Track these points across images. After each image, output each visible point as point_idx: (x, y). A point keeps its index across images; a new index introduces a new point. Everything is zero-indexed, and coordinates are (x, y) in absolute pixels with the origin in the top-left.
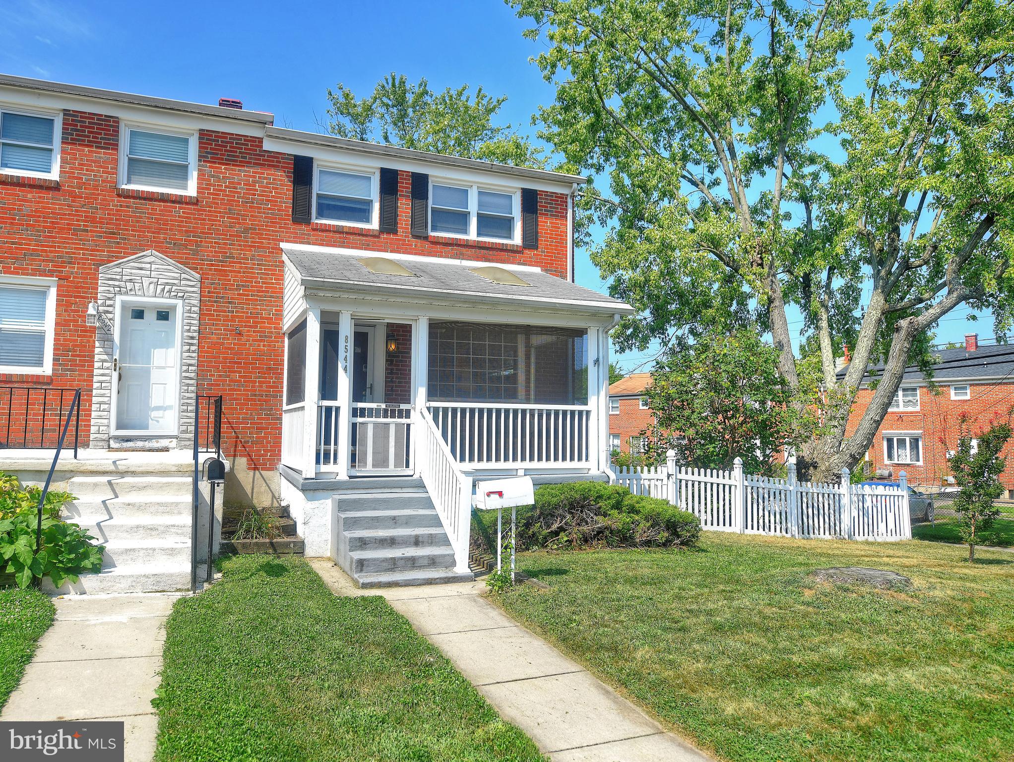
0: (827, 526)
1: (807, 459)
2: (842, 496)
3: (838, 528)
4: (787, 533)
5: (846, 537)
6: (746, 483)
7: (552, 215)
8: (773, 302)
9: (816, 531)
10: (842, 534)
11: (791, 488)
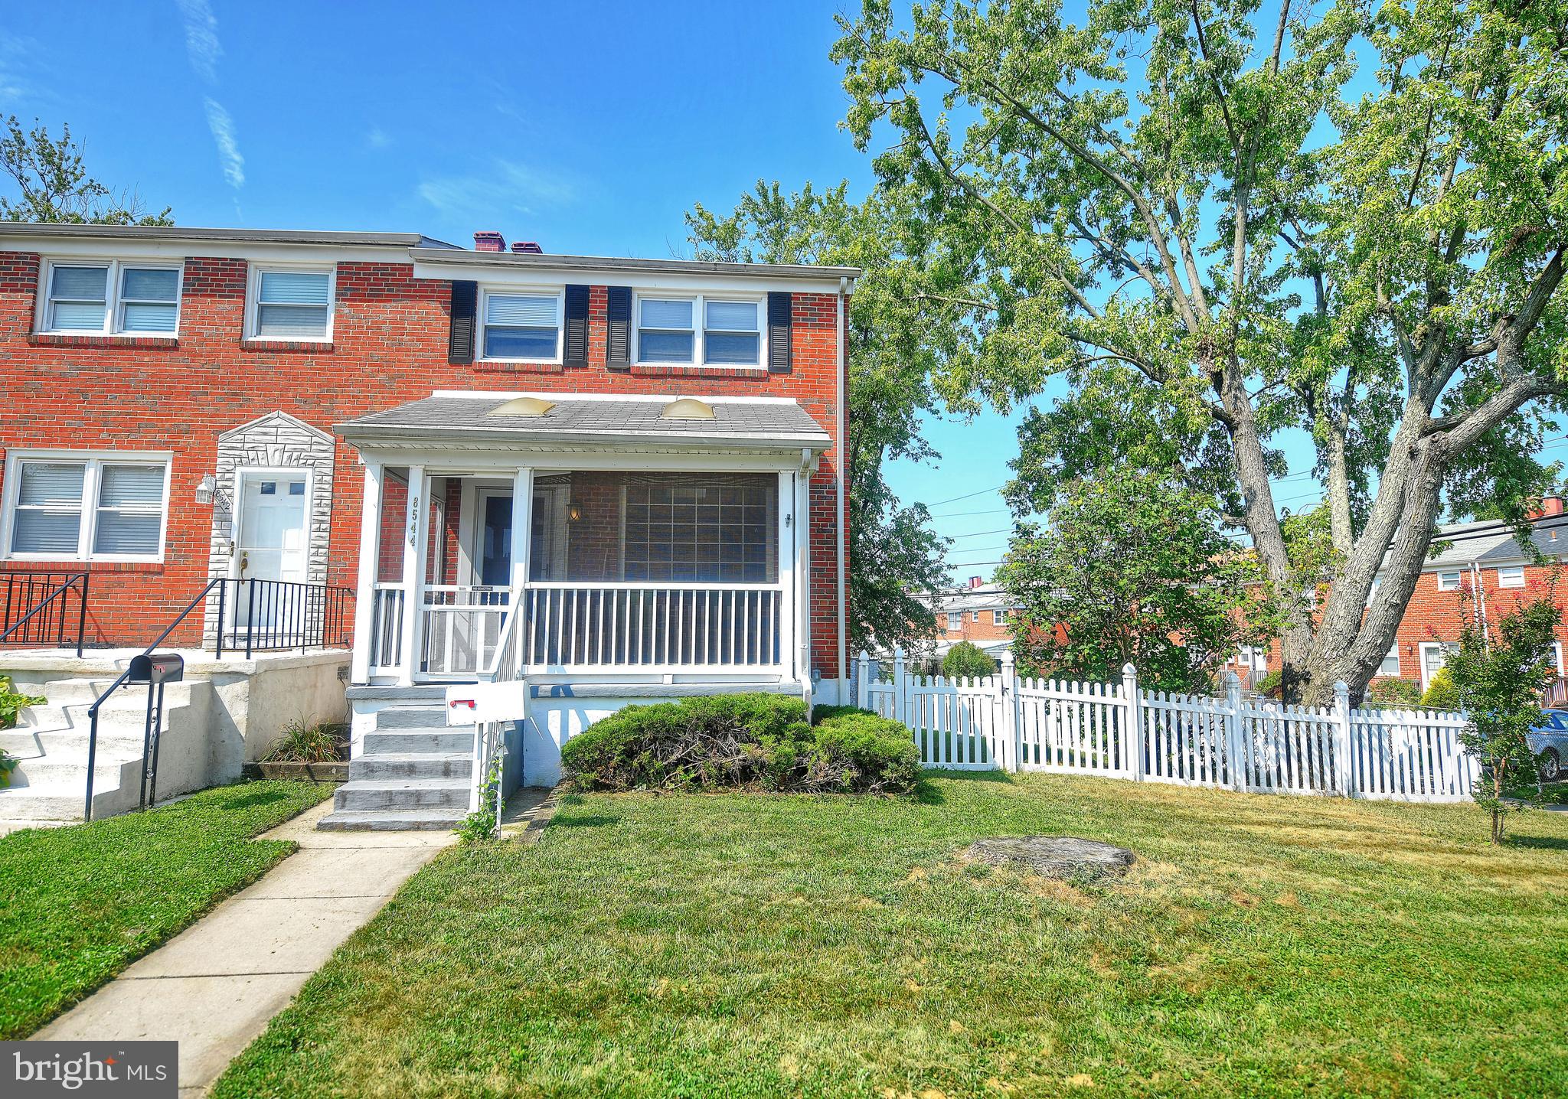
0: (1306, 774)
1: (1297, 668)
2: (1335, 727)
3: (1328, 778)
4: (1225, 782)
5: (1345, 793)
6: (1144, 703)
7: (812, 325)
8: (1237, 428)
9: (1285, 783)
10: (1337, 787)
11: (1233, 712)
